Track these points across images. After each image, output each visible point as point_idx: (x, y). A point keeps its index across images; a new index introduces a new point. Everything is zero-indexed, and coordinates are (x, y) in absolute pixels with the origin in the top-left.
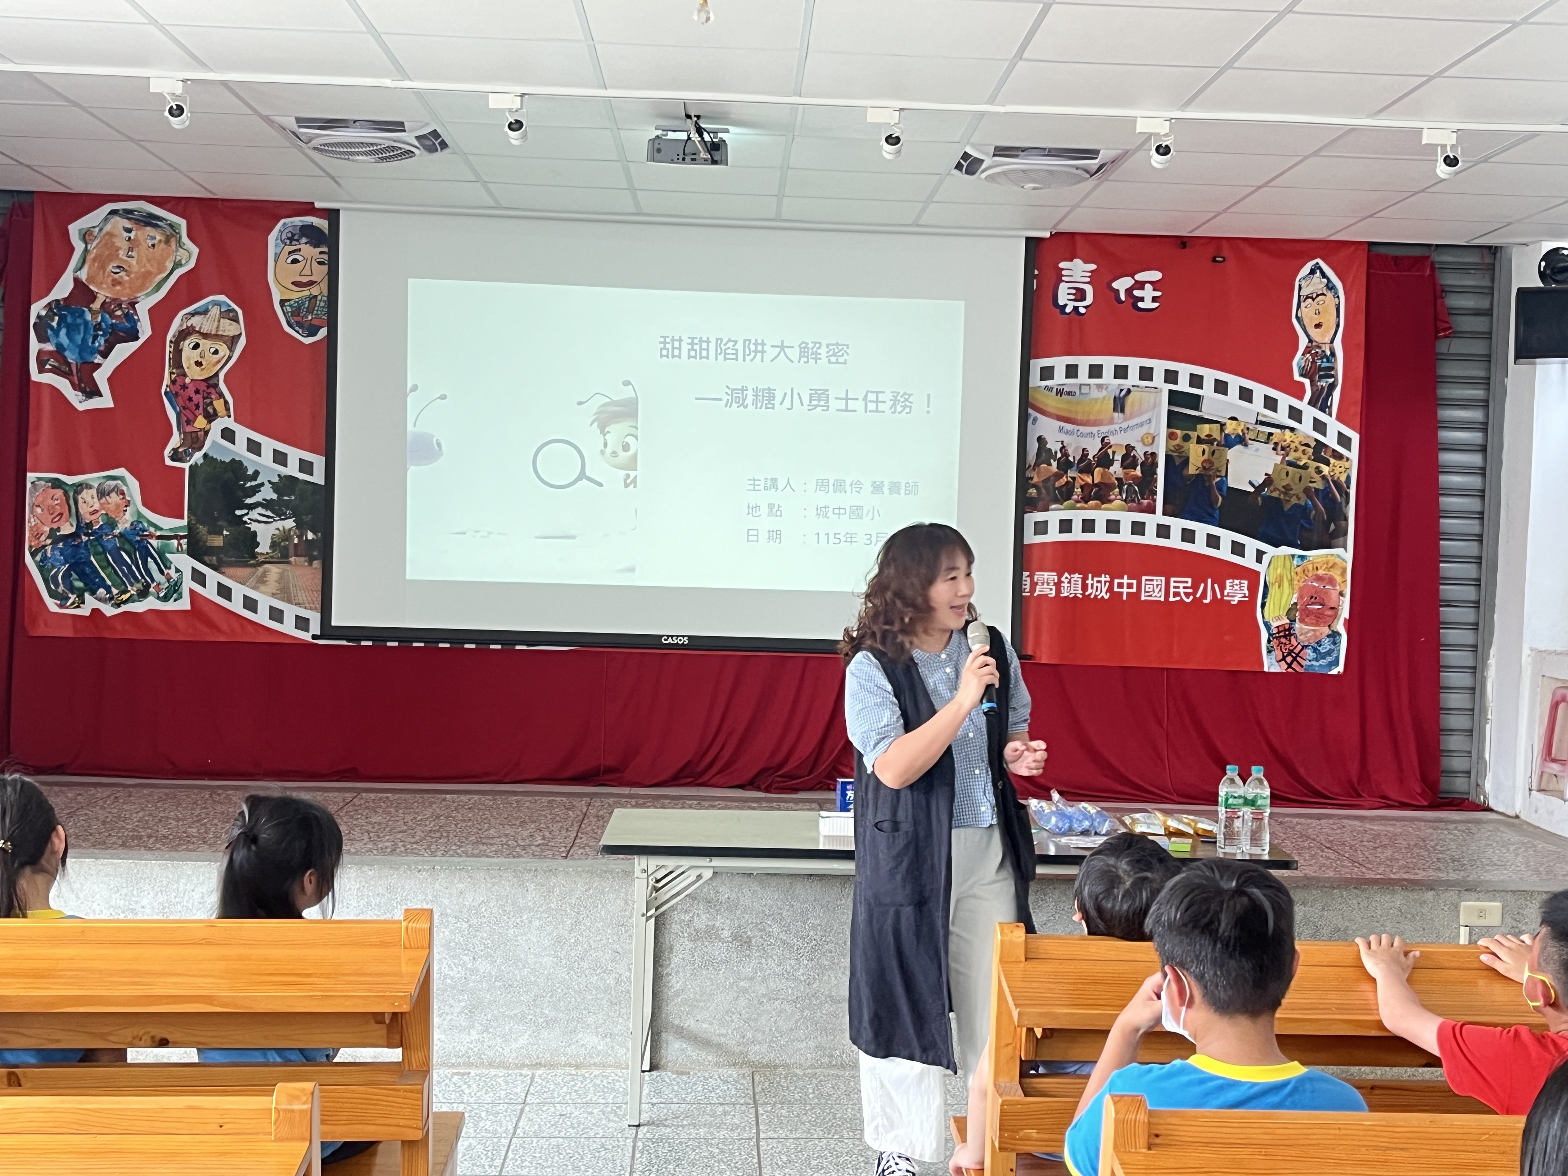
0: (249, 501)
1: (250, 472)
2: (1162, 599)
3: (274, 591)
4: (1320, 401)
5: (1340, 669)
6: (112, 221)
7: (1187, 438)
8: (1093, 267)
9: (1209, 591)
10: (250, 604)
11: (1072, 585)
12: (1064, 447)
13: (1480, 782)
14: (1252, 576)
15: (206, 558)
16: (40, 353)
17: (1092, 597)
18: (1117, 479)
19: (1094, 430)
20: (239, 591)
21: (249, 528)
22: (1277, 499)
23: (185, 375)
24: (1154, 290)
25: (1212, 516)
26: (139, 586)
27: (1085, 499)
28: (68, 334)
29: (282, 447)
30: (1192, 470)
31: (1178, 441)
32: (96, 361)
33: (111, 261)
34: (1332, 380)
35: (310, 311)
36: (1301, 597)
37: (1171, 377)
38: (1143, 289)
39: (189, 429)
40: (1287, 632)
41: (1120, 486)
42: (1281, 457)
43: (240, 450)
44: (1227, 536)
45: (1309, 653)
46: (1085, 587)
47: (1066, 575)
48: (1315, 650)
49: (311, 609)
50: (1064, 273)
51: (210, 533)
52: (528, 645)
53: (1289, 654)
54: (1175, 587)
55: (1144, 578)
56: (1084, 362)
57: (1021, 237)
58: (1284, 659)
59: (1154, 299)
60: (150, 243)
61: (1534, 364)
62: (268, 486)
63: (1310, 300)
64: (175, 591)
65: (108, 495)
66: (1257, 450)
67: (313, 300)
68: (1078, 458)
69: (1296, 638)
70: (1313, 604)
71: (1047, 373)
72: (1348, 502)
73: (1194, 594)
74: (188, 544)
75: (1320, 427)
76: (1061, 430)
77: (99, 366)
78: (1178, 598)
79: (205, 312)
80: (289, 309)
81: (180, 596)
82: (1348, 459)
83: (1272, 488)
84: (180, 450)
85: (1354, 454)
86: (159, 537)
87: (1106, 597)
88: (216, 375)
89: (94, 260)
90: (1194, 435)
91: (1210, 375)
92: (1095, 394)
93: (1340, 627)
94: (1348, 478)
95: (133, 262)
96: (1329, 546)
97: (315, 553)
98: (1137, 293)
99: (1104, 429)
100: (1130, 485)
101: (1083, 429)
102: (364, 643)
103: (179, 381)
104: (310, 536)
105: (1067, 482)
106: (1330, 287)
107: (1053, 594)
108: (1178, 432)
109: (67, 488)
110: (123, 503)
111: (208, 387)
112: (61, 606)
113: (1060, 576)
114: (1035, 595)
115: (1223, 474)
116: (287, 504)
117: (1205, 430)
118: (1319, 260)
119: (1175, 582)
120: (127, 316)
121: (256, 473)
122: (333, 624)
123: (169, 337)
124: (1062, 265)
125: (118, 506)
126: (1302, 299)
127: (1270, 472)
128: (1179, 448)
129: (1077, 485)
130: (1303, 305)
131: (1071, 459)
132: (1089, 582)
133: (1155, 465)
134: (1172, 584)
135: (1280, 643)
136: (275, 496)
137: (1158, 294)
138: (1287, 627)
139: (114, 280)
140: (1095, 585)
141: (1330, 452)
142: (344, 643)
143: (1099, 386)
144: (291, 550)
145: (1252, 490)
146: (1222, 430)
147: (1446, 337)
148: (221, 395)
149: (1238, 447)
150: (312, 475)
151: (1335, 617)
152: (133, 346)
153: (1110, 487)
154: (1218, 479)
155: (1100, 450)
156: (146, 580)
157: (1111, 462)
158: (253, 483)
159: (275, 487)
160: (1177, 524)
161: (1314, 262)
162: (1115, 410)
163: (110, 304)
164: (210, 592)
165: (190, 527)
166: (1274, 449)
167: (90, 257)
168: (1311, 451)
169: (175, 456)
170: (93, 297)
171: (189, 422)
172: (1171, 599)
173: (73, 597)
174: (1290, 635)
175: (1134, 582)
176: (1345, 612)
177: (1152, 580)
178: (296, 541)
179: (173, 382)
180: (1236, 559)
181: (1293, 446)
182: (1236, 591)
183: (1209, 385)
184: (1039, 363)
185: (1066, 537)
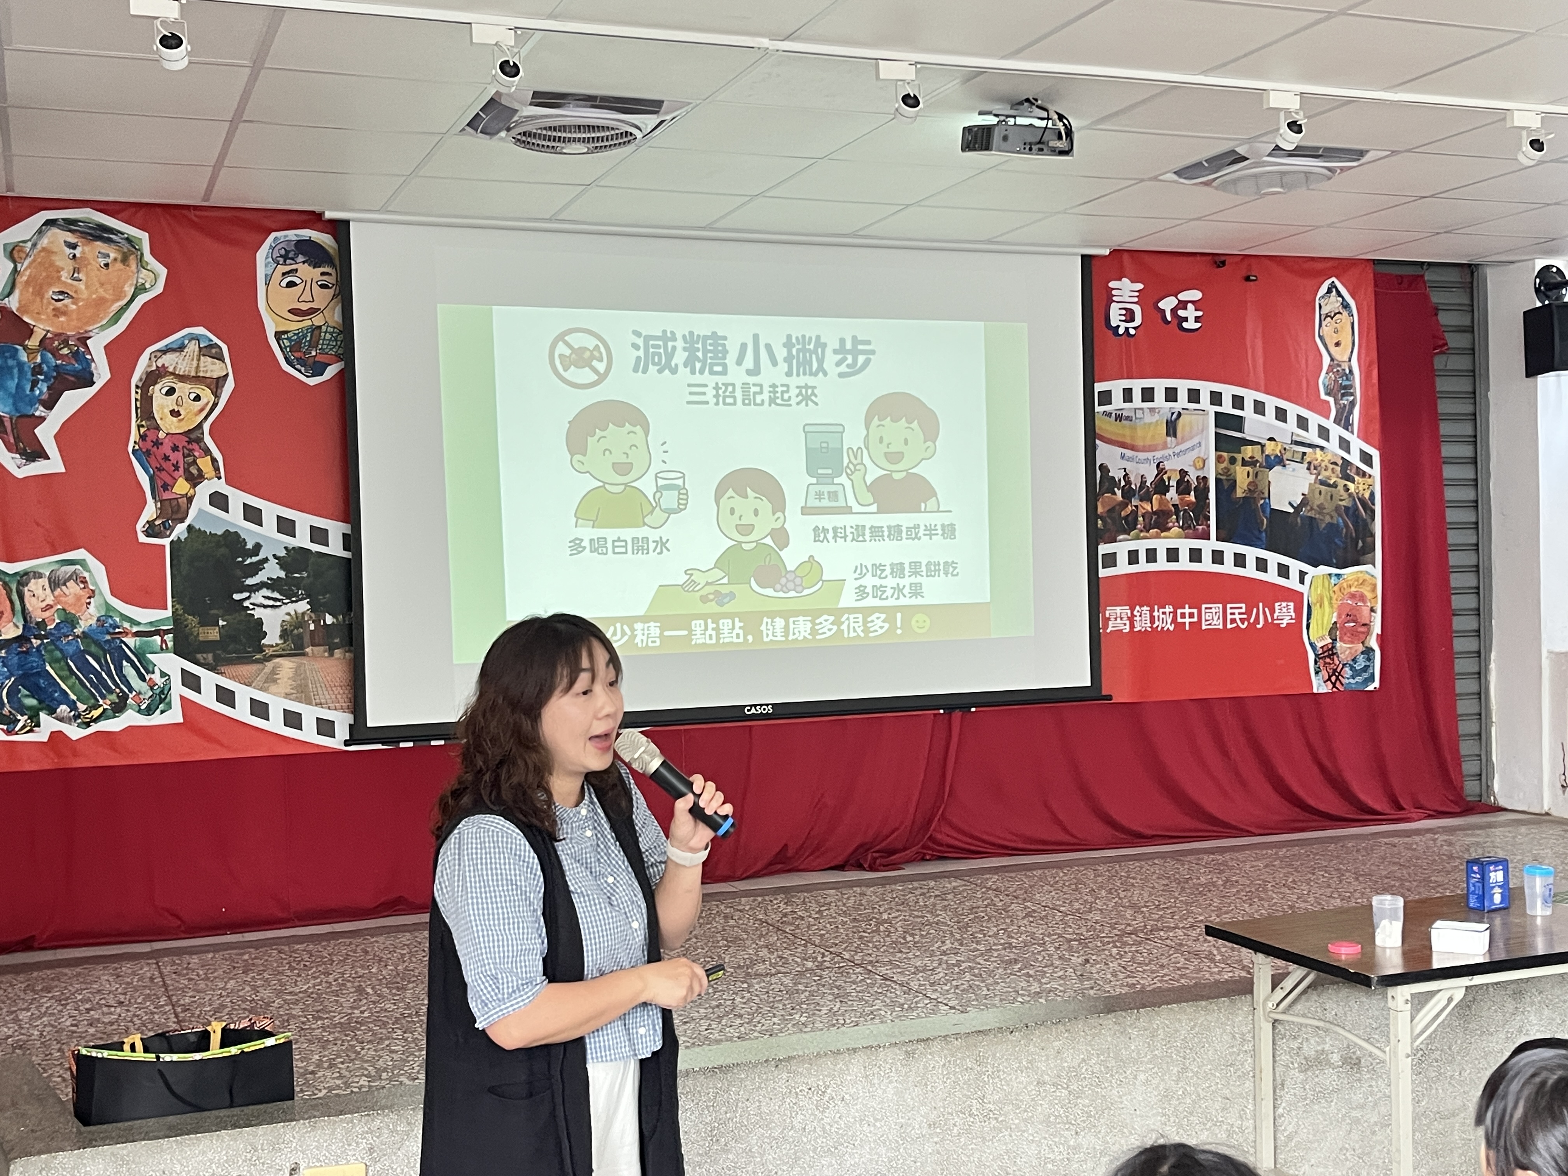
0: (250, 581)
1: (250, 546)
2: (1221, 627)
3: (288, 691)
4: (1344, 420)
6: (49, 233)
7: (1233, 461)
8: (1140, 286)
9: (1261, 616)
10: (259, 709)
11: (1142, 619)
12: (1127, 474)
13: (1489, 784)
14: (1296, 597)
15: (199, 656)
17: (1159, 629)
18: (1173, 505)
19: (1149, 455)
20: (244, 694)
21: (253, 615)
24: (1196, 310)
25: (1260, 539)
26: (114, 697)
27: (1147, 529)
29: (288, 513)
30: (1239, 493)
32: (37, 414)
33: (50, 285)
34: (1351, 398)
35: (313, 344)
36: (1339, 616)
37: (1216, 398)
38: (1185, 308)
39: (166, 496)
40: (1330, 652)
42: (1314, 477)
43: (235, 519)
44: (1274, 559)
45: (1347, 672)
46: (1152, 619)
47: (1138, 608)
49: (336, 709)
50: (1114, 292)
51: (203, 624)
53: (1334, 674)
54: (1231, 614)
55: (1204, 606)
56: (1137, 385)
57: (1075, 254)
58: (1329, 679)
59: (1197, 319)
60: (102, 261)
62: (273, 562)
63: (1329, 319)
64: (162, 701)
65: (65, 584)
66: (1294, 470)
67: (316, 332)
68: (1138, 486)
69: (1338, 657)
70: (1348, 622)
71: (1106, 398)
73: (1248, 619)
74: (175, 640)
75: (1345, 445)
76: (1123, 456)
77: (42, 419)
78: (1235, 625)
80: (287, 343)
81: (169, 706)
82: (1370, 476)
83: (1309, 508)
84: (157, 523)
85: (1376, 471)
86: (137, 634)
87: (1172, 628)
88: (200, 426)
89: (27, 283)
90: (1239, 457)
91: (1250, 396)
92: (1148, 418)
93: (1373, 643)
94: (1372, 495)
95: (81, 286)
96: (1357, 564)
97: (337, 641)
98: (1181, 313)
99: (1159, 454)
101: (1141, 455)
102: (402, 745)
103: (151, 436)
104: (329, 620)
105: (1132, 511)
106: (1346, 306)
107: (1127, 629)
108: (1225, 454)
110: (85, 594)
113: (1132, 610)
114: (1108, 631)
115: (1266, 495)
116: (298, 583)
117: (1248, 451)
118: (1334, 279)
119: (1231, 608)
120: (76, 355)
121: (258, 547)
122: (369, 725)
123: (135, 380)
124: (1112, 284)
125: (78, 598)
126: (1323, 317)
129: (1140, 514)
130: (1324, 323)
131: (1133, 486)
132: (1156, 614)
133: (1207, 490)
134: (1229, 611)
135: (1325, 663)
136: (282, 574)
137: (1200, 314)
138: (1330, 646)
140: (1162, 616)
141: (1354, 470)
142: (379, 746)
143: (1152, 410)
144: (307, 639)
145: (1291, 510)
146: (1263, 452)
147: (1441, 353)
148: (207, 452)
149: (1278, 468)
150: (326, 544)
151: (1368, 633)
152: (87, 393)
153: (1168, 514)
154: (1262, 502)
155: (1157, 476)
156: (122, 691)
157: (1167, 489)
158: (255, 559)
159: (282, 562)
160: (1230, 549)
161: (1329, 281)
164: (207, 699)
165: (176, 618)
166: (1308, 469)
167: (22, 279)
168: (1338, 469)
169: (152, 530)
170: (29, 331)
171: (166, 487)
172: (1229, 626)
173: (23, 719)
174: (1333, 654)
175: (1195, 611)
176: (1377, 629)
177: (1211, 608)
178: (312, 627)
179: (143, 437)
180: (1282, 581)
181: (1323, 465)
182: (1284, 613)
183: (1249, 405)
184: (1099, 387)
185: (1134, 569)
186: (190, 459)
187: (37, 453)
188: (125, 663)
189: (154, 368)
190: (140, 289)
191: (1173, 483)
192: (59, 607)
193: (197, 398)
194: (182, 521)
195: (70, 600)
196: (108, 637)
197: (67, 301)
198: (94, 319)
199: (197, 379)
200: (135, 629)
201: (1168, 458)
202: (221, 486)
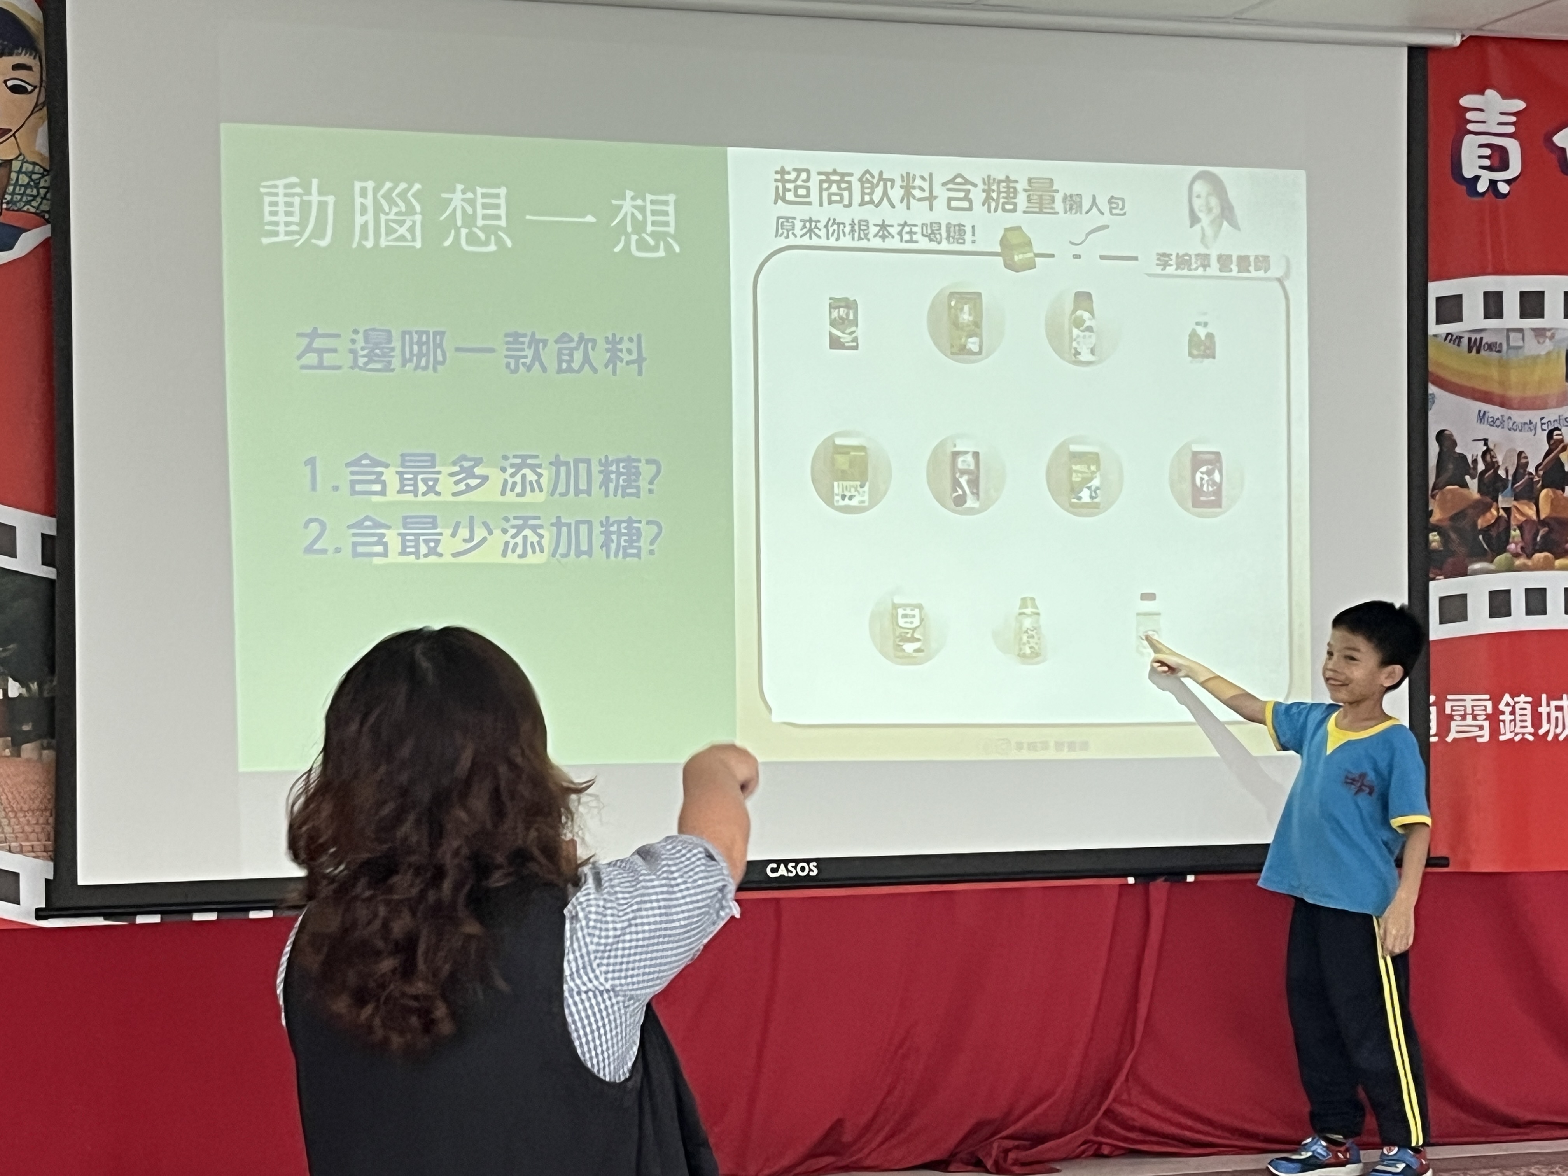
8: (1519, 105)
11: (1517, 719)
17: (1550, 738)
19: (1534, 416)
46: (1537, 720)
47: (1507, 697)
49: (21, 852)
50: (1469, 116)
56: (1512, 286)
57: (1399, 45)
71: (1453, 308)
92: (1532, 347)
97: (26, 728)
101: (1518, 416)
102: (141, 920)
104: (14, 689)
107: (1484, 736)
113: (1496, 701)
114: (1449, 739)
122: (81, 882)
124: (1466, 101)
132: (1543, 709)
140: (1554, 714)
142: (100, 921)
143: (1539, 333)
184: (1437, 289)
185: (1502, 625)
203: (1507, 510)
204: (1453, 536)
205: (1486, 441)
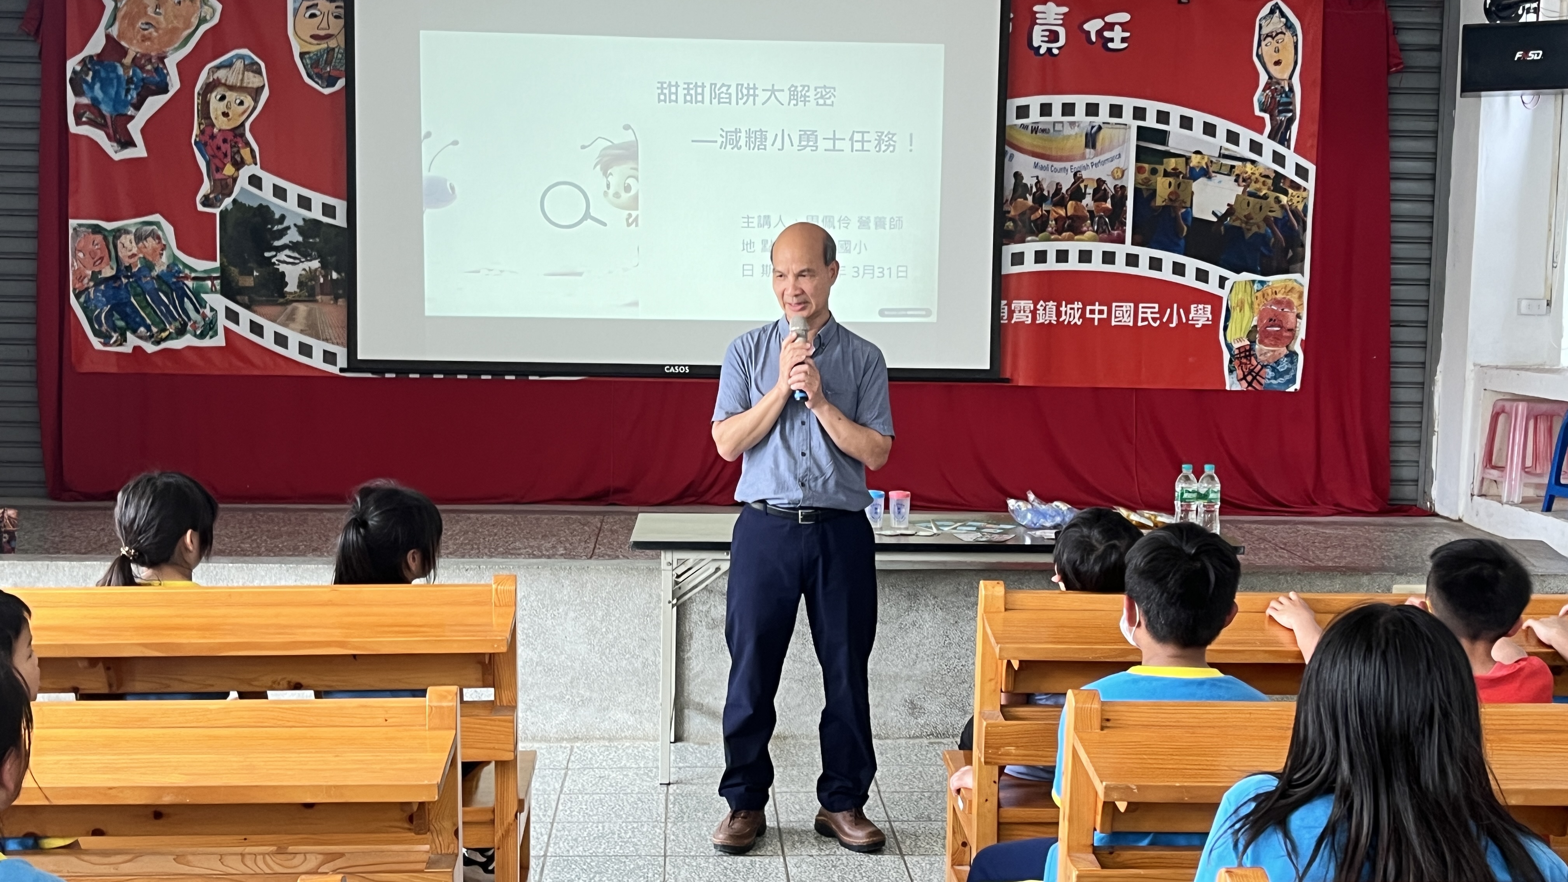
0: (277, 243)
1: (277, 216)
2: (1131, 324)
3: (302, 328)
4: (1279, 135)
5: (1297, 386)
8: (1065, 9)
9: (1175, 316)
10: (281, 340)
11: (1047, 313)
13: (1426, 490)
14: (1215, 301)
15: (239, 298)
16: (77, 106)
17: (1066, 323)
18: (1089, 211)
19: (1067, 165)
20: (270, 328)
21: (278, 269)
22: (1240, 228)
23: (213, 126)
24: (1123, 31)
25: (1178, 245)
26: (177, 324)
27: (1059, 231)
28: (102, 88)
29: (306, 193)
30: (1159, 202)
31: (1146, 175)
32: (129, 113)
33: (140, 18)
34: (1290, 115)
35: (328, 63)
36: (1260, 320)
37: (1139, 113)
38: (1112, 30)
39: (218, 176)
40: (1247, 353)
41: (1092, 219)
42: (1242, 189)
43: (267, 195)
44: (1192, 264)
46: (1059, 314)
47: (1042, 302)
48: (1274, 369)
49: (338, 344)
50: (1038, 16)
51: (242, 273)
52: (541, 376)
53: (1250, 373)
54: (1143, 313)
55: (1114, 304)
56: (1057, 101)
58: (1244, 378)
59: (1123, 40)
61: (1480, 97)
62: (294, 229)
63: (1269, 39)
64: (211, 329)
65: (145, 239)
66: (1220, 182)
67: (331, 53)
69: (1256, 358)
70: (1272, 326)
71: (1023, 112)
72: (1305, 230)
73: (1161, 319)
74: (222, 284)
75: (1279, 159)
76: (1036, 166)
77: (132, 118)
78: (1146, 323)
79: (229, 65)
80: (308, 61)
81: (216, 334)
82: (1305, 189)
83: (1234, 218)
84: (211, 196)
85: (1310, 185)
86: (194, 279)
87: (1079, 323)
89: (124, 17)
90: (1161, 168)
91: (1176, 112)
92: (1068, 131)
93: (1297, 347)
94: (1305, 207)
95: (161, 18)
96: (1287, 272)
98: (1107, 34)
99: (1076, 164)
100: (1100, 217)
101: (1058, 165)
102: (387, 375)
103: (208, 132)
104: (335, 275)
105: (1042, 215)
106: (1289, 26)
107: (1029, 321)
108: (1146, 166)
109: (106, 233)
110: (159, 247)
111: (235, 136)
112: (105, 344)
113: (1036, 304)
114: (1013, 322)
115: (1188, 205)
116: (313, 246)
117: (1171, 163)
119: (1143, 307)
120: (156, 70)
121: (283, 218)
122: (359, 357)
124: (1036, 8)
125: (154, 250)
126: (1262, 38)
127: (1232, 202)
128: (1147, 181)
130: (1263, 43)
131: (1046, 193)
132: (1063, 309)
133: (1124, 198)
134: (1141, 310)
136: (300, 239)
137: (1127, 34)
138: (1248, 348)
139: (143, 36)
140: (1069, 311)
141: (1288, 183)
142: (369, 375)
143: (1072, 124)
144: (318, 290)
145: (1215, 219)
146: (1187, 163)
147: (1397, 72)
148: (248, 144)
149: (1202, 180)
150: (334, 217)
151: (1293, 338)
153: (1083, 219)
154: (1184, 210)
157: (1083, 196)
158: (280, 227)
159: (301, 230)
160: (1145, 253)
162: (1087, 146)
163: (140, 59)
164: (243, 329)
165: (223, 268)
166: (1236, 181)
167: (120, 14)
168: (1270, 182)
169: (206, 202)
170: (124, 52)
171: (219, 170)
172: (1140, 324)
173: (115, 336)
174: (1250, 355)
175: (1105, 308)
176: (1302, 334)
177: (1122, 306)
178: (322, 280)
179: (202, 132)
180: (1200, 285)
181: (1253, 177)
182: (1200, 315)
183: (1175, 120)
184: (1015, 102)
185: (1041, 267)
186: (235, 150)
187: (129, 143)
188: (186, 299)
189: (211, 80)
190: (202, 21)
191: (1090, 191)
192: (141, 255)
193: (242, 103)
194: (229, 195)
195: (149, 250)
196: (174, 280)
197: (152, 30)
198: (169, 44)
199: (242, 89)
200: (193, 275)
201: (1085, 168)
202: (256, 170)
203: (1048, 212)
204: (1020, 223)
205: (1037, 177)
